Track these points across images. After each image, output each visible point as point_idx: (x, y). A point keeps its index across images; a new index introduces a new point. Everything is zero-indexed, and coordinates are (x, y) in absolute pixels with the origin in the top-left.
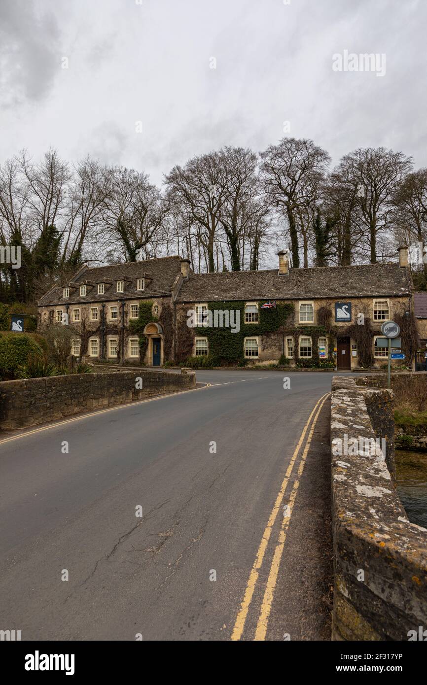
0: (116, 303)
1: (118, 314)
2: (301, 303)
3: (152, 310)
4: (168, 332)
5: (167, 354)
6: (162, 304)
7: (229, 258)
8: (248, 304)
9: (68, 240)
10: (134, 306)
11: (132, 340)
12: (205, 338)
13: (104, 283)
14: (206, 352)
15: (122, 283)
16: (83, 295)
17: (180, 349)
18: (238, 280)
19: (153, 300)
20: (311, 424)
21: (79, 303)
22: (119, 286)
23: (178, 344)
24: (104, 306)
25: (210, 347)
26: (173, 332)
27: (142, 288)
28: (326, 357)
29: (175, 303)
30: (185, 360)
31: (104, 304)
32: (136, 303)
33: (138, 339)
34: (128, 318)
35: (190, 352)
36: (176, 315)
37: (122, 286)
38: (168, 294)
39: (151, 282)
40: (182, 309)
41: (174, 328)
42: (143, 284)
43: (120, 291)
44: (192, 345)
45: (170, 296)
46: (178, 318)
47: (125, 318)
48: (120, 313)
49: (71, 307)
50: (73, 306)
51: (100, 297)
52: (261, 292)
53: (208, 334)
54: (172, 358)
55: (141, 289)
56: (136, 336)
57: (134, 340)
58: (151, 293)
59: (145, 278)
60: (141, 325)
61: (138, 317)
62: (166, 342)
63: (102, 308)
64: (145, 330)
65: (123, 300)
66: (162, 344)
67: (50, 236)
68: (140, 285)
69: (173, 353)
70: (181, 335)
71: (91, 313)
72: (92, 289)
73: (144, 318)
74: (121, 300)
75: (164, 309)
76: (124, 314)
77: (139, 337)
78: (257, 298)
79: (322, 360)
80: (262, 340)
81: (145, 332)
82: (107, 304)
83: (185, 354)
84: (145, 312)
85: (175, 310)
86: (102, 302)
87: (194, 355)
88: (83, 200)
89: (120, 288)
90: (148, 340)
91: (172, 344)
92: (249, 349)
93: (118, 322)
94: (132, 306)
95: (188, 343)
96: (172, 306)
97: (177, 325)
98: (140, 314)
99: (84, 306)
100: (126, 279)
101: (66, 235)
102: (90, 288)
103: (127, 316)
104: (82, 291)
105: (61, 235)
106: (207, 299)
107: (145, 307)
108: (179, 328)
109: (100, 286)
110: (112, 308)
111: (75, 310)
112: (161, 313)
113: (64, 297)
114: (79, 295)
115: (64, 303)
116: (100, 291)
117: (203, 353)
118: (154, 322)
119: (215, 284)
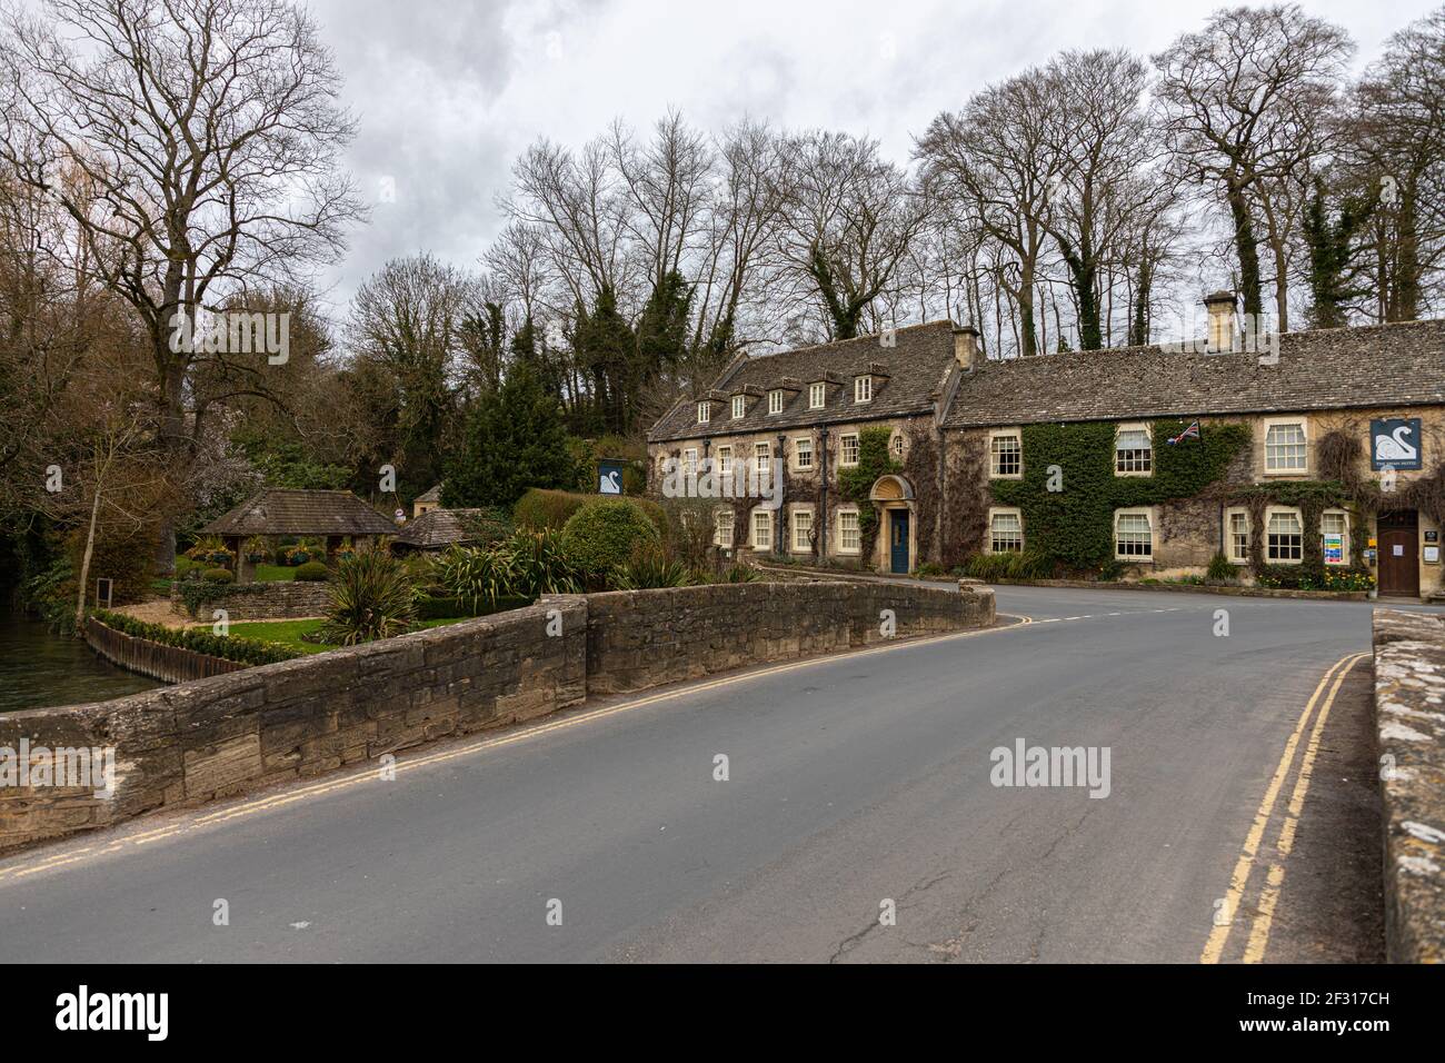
0: (809, 432)
1: (813, 456)
2: (1268, 422)
3: (890, 446)
4: (927, 498)
5: (924, 546)
6: (912, 433)
7: (1074, 319)
8: (1124, 427)
9: (707, 299)
10: (849, 438)
11: (843, 515)
12: (1016, 511)
13: (783, 388)
14: (1018, 544)
15: (821, 388)
16: (739, 416)
17: (955, 535)
18: (1097, 371)
19: (892, 423)
20: (1311, 730)
21: (731, 435)
22: (814, 395)
23: (949, 523)
24: (782, 440)
25: (1027, 531)
26: (938, 496)
27: (867, 397)
28: (1345, 561)
29: (943, 430)
30: (967, 563)
31: (783, 434)
32: (854, 432)
33: (857, 511)
34: (835, 463)
35: (978, 542)
36: (944, 456)
37: (820, 395)
38: (925, 408)
39: (886, 383)
40: (958, 442)
41: (940, 487)
42: (867, 389)
43: (817, 406)
44: (984, 526)
45: (931, 413)
46: (949, 462)
47: (828, 465)
48: (818, 453)
49: (713, 443)
50: (718, 440)
51: (774, 419)
52: (1159, 399)
53: (1025, 502)
54: (936, 557)
55: (864, 400)
56: (853, 504)
57: (849, 515)
58: (887, 408)
59: (873, 375)
60: (864, 480)
61: (856, 464)
62: (921, 519)
63: (778, 444)
64: (873, 491)
65: (823, 426)
66: (912, 523)
67: (670, 294)
68: (860, 390)
69: (937, 544)
70: (957, 502)
71: (756, 454)
72: (757, 403)
73: (871, 465)
74: (819, 425)
75: (917, 444)
76: (827, 456)
77: (861, 507)
78: (1147, 414)
79: (1333, 570)
80: (1162, 517)
81: (874, 496)
82: (788, 435)
83: (967, 547)
84: (873, 452)
85: (943, 446)
86: (779, 430)
87: (988, 550)
88: (735, 214)
89: (817, 398)
90: (880, 514)
91: (935, 523)
92: (1126, 539)
93: (814, 473)
94: (844, 438)
95: (973, 521)
96: (935, 437)
97: (946, 479)
98: (861, 455)
99: (740, 440)
100: (830, 380)
101: (702, 290)
102: (753, 400)
103: (832, 460)
104: (736, 407)
105: (692, 290)
106: (1019, 418)
107: (873, 440)
108: (952, 488)
109: (774, 395)
110: (801, 443)
111: (722, 449)
112: (910, 454)
113: (700, 421)
114: (730, 417)
115: (700, 434)
116: (775, 405)
117: (1011, 545)
118: (894, 473)
119: (1039, 383)
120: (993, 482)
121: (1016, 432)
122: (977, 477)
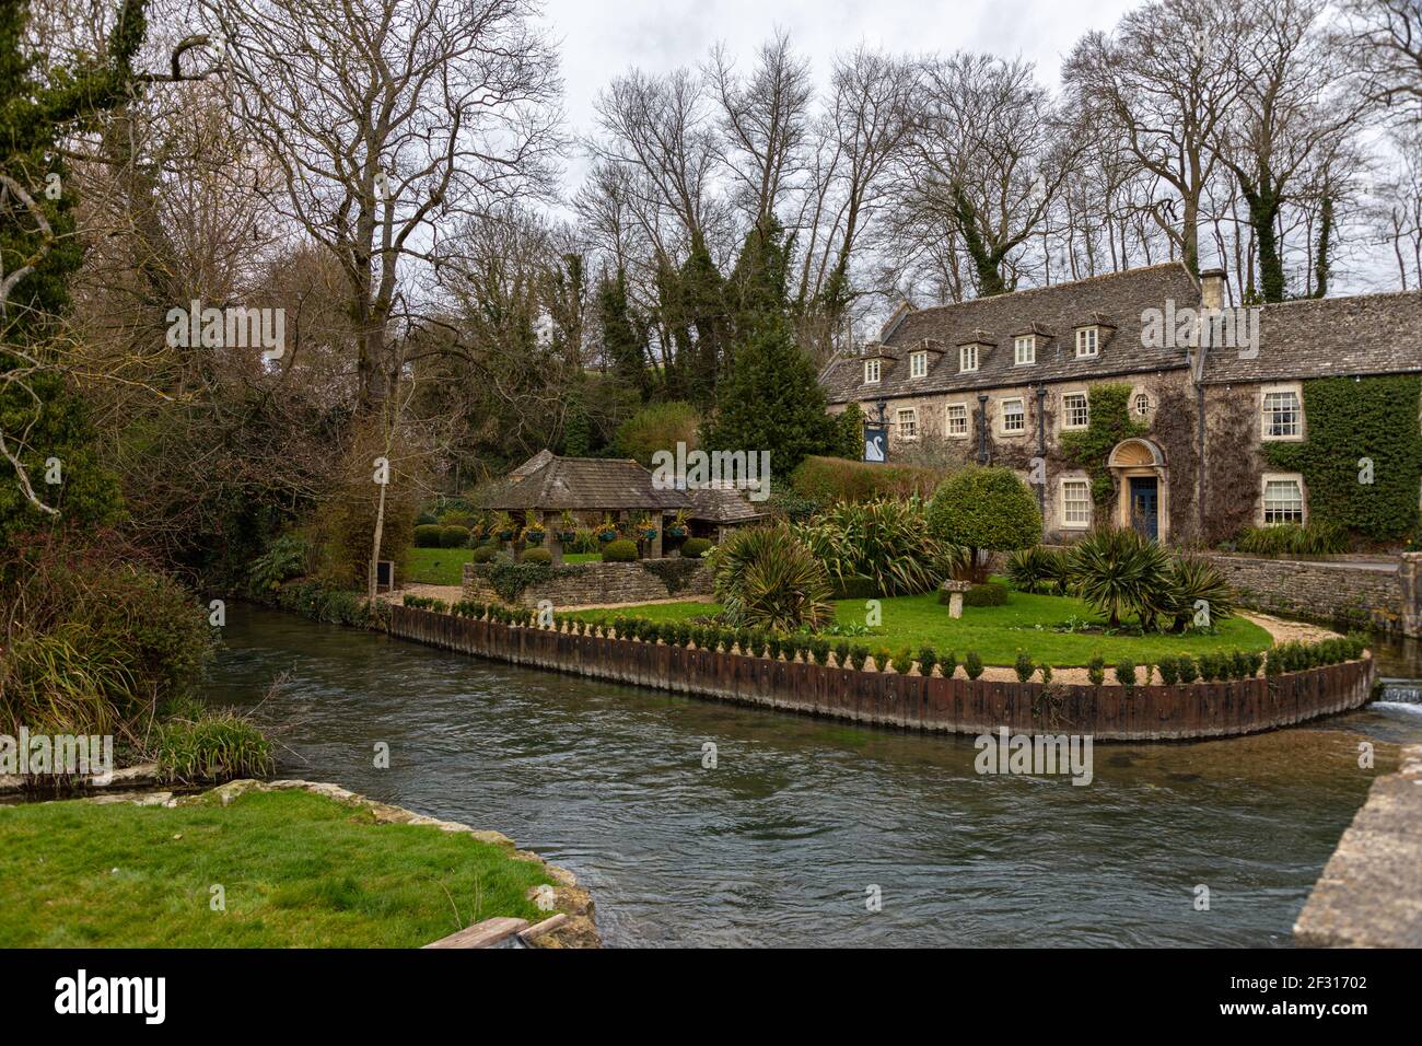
0: (1020, 391)
1: (1026, 417)
3: (1129, 406)
4: (1182, 468)
5: (1177, 518)
6: (1160, 390)
10: (1073, 397)
11: (1067, 484)
12: (1298, 478)
13: (979, 342)
14: (1298, 515)
15: (1029, 341)
16: (919, 375)
17: (1220, 506)
19: (1131, 379)
21: (914, 396)
22: (1021, 350)
23: (1209, 492)
24: (983, 401)
25: (1310, 503)
26: (1199, 462)
27: (1092, 350)
29: (1201, 387)
30: (1237, 536)
31: (985, 394)
32: (1082, 390)
33: (1086, 480)
34: (1056, 427)
35: (1249, 513)
36: (1203, 416)
37: (1029, 349)
38: (1177, 362)
39: (1113, 335)
40: (1221, 400)
41: (1198, 451)
42: (1092, 342)
43: (1025, 362)
44: (1256, 495)
45: (1186, 368)
46: (1210, 422)
47: (1046, 428)
48: (1032, 416)
49: (890, 405)
50: (896, 402)
51: (969, 378)
53: (1305, 466)
54: (1195, 528)
55: (1088, 354)
56: (1080, 472)
57: (1074, 484)
58: (1124, 363)
59: (1100, 325)
60: (1099, 444)
61: (1084, 427)
62: (1173, 486)
63: (978, 406)
64: (1112, 457)
65: (1038, 385)
66: (1163, 492)
68: (1083, 342)
69: (1196, 515)
70: (1221, 468)
71: (948, 417)
72: (941, 358)
73: (1108, 427)
74: (1035, 383)
75: (1166, 403)
76: (1044, 418)
77: (1092, 475)
81: (1113, 462)
82: (992, 395)
83: (1238, 518)
84: (1109, 417)
85: (1201, 405)
86: (980, 389)
87: (1261, 523)
89: (1025, 353)
90: (1118, 483)
91: (1192, 491)
93: (1027, 438)
94: (1066, 398)
95: (1241, 490)
96: (1191, 394)
97: (1206, 442)
98: (1092, 417)
99: (926, 401)
100: (1040, 332)
102: (934, 357)
103: (1051, 423)
104: (916, 364)
106: (1299, 372)
107: (1107, 400)
108: (1214, 452)
109: (966, 351)
110: (1007, 406)
111: (901, 413)
112: (1158, 414)
113: (867, 381)
114: (907, 376)
115: (871, 396)
116: (969, 363)
117: (1288, 516)
118: (1138, 435)
119: (1313, 333)
120: (1267, 445)
121: (1296, 388)
122: (1246, 439)
